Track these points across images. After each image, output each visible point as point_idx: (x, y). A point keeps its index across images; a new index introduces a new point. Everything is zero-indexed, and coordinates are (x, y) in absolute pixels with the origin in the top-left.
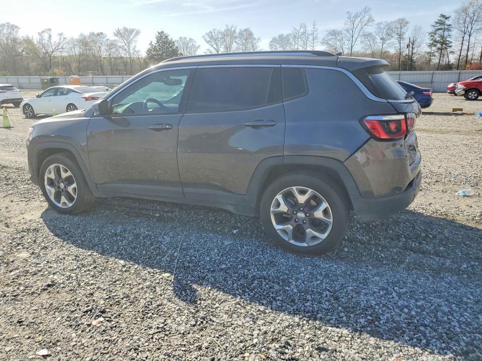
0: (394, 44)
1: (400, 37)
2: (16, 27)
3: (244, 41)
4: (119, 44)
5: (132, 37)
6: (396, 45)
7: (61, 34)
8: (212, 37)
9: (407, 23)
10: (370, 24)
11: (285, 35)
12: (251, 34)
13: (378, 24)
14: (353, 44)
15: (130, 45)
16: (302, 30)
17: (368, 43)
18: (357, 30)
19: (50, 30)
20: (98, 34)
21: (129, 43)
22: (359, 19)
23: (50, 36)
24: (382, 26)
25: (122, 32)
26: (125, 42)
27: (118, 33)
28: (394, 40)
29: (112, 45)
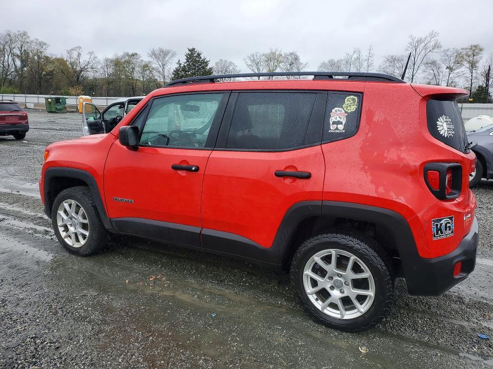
0: (464, 74)
1: (473, 65)
2: (45, 44)
3: (289, 66)
4: (154, 66)
5: (167, 58)
6: (467, 75)
7: (91, 53)
8: (254, 61)
9: (481, 50)
10: (436, 50)
11: (336, 61)
12: (296, 59)
13: (445, 51)
14: (415, 72)
15: (165, 66)
16: (355, 56)
17: (432, 72)
18: (420, 56)
19: (80, 48)
20: (133, 55)
21: (164, 65)
22: (423, 44)
23: (79, 55)
24: (449, 53)
25: (157, 52)
26: (160, 63)
27: (154, 54)
28: (464, 69)
29: (146, 67)
